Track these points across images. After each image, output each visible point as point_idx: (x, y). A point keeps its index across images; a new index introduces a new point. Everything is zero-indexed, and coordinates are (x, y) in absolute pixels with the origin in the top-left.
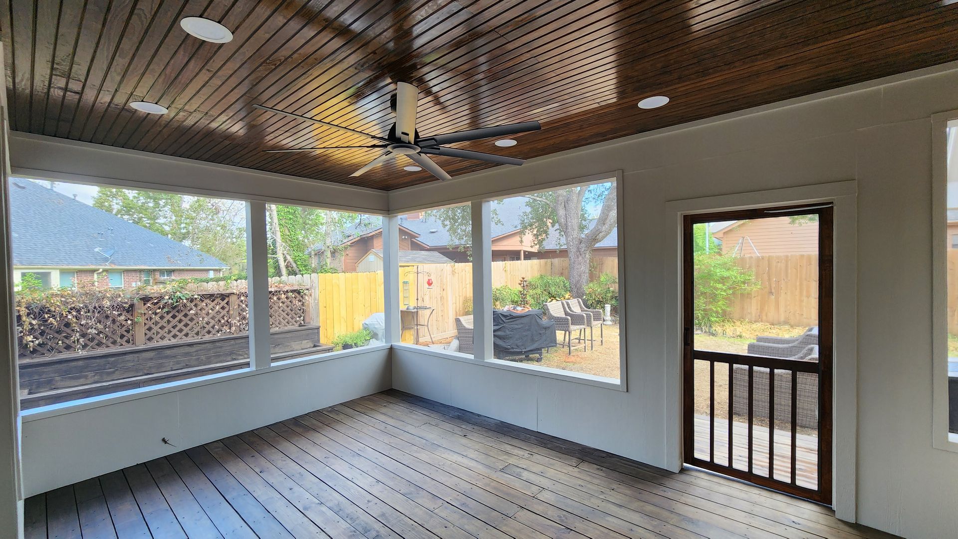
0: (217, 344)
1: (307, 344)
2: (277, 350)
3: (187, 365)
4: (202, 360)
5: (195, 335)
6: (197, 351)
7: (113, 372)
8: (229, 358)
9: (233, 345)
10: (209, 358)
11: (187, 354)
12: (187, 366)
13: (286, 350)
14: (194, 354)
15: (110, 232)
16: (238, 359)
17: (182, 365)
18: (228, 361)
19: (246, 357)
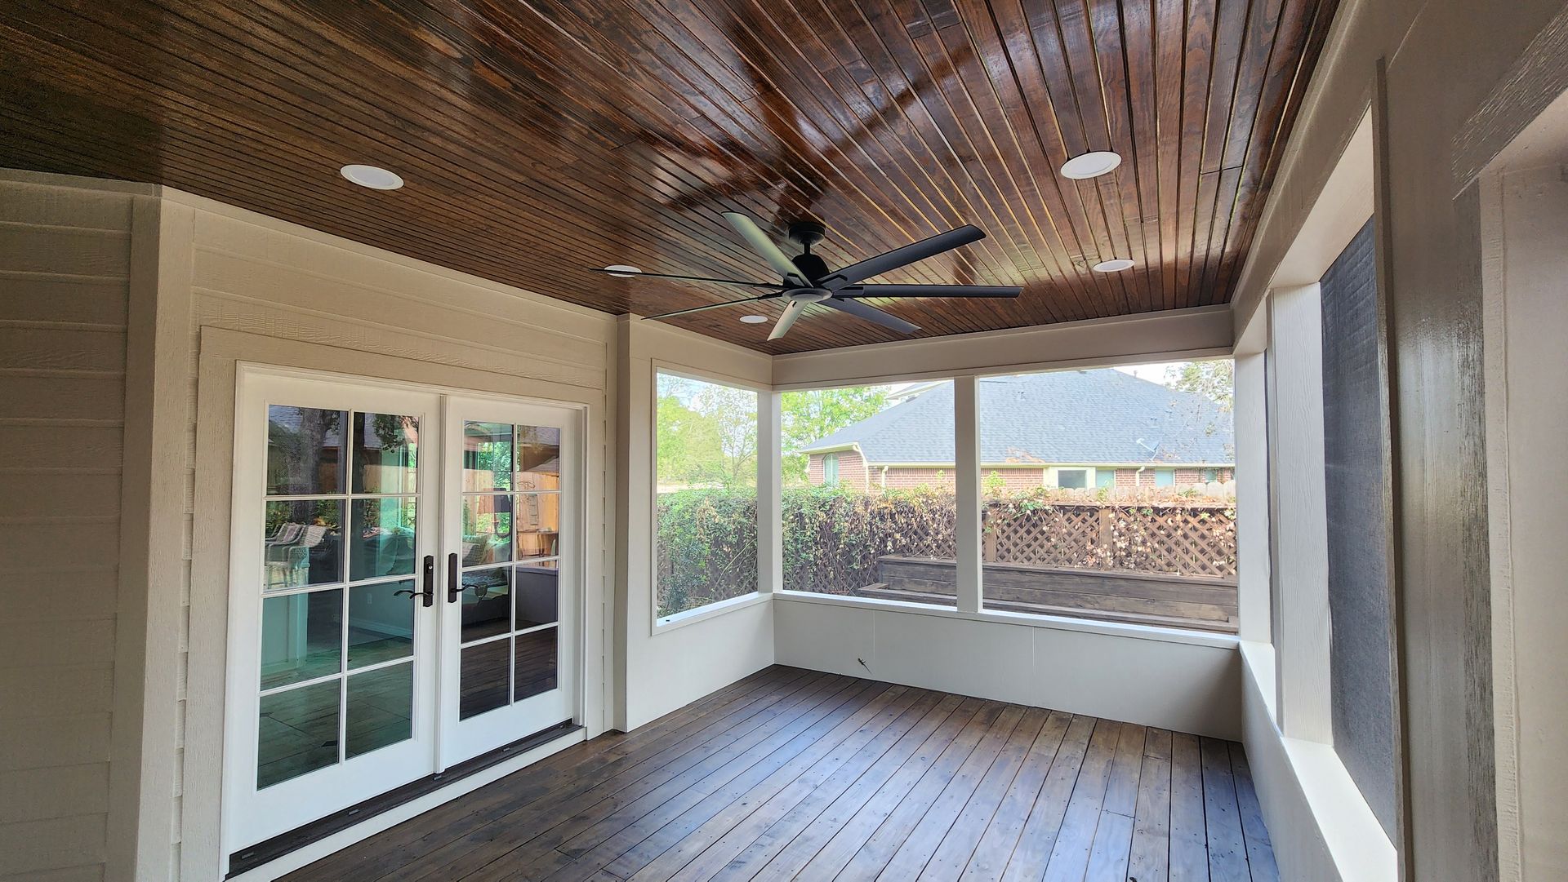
0: (1057, 578)
1: (1212, 612)
2: (1150, 608)
3: (1018, 598)
4: (1036, 596)
5: (1052, 561)
6: (1030, 582)
7: (946, 586)
8: (1072, 603)
9: (1077, 584)
10: (1044, 595)
11: (1018, 583)
12: (1019, 600)
13: (1167, 614)
14: (1027, 585)
15: (1168, 415)
16: (1084, 608)
17: (1012, 596)
18: (1070, 607)
19: (1097, 607)
